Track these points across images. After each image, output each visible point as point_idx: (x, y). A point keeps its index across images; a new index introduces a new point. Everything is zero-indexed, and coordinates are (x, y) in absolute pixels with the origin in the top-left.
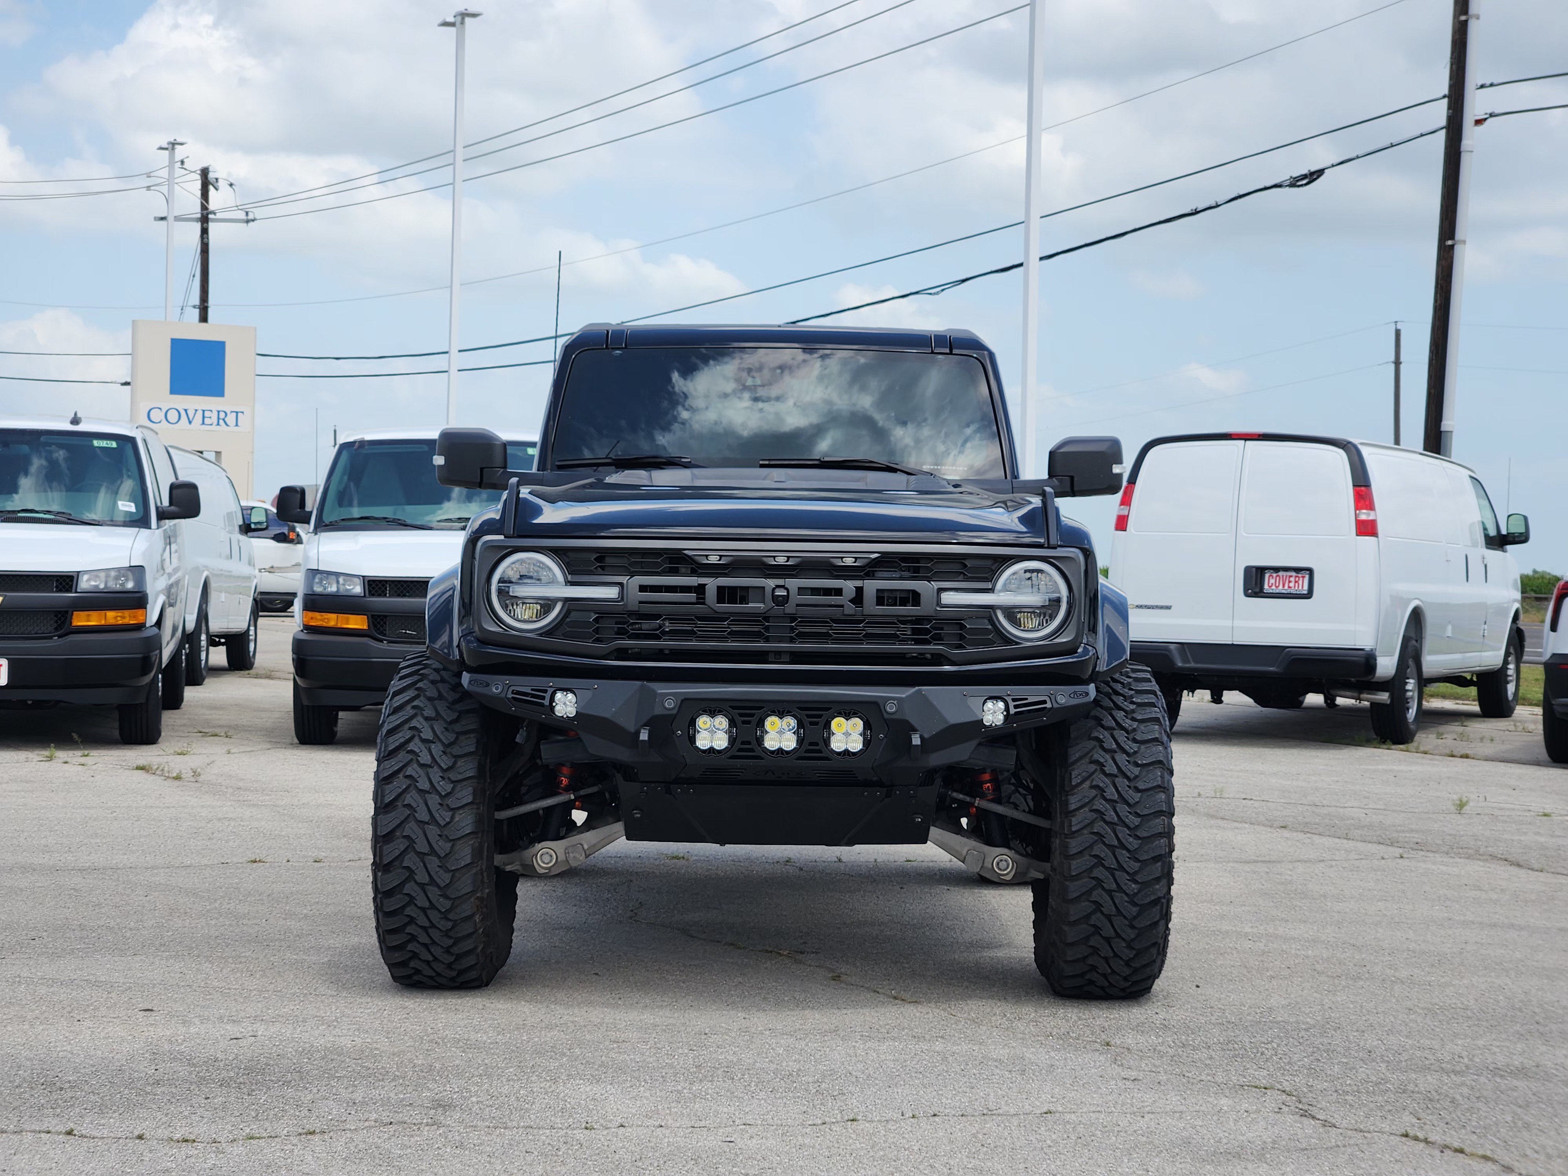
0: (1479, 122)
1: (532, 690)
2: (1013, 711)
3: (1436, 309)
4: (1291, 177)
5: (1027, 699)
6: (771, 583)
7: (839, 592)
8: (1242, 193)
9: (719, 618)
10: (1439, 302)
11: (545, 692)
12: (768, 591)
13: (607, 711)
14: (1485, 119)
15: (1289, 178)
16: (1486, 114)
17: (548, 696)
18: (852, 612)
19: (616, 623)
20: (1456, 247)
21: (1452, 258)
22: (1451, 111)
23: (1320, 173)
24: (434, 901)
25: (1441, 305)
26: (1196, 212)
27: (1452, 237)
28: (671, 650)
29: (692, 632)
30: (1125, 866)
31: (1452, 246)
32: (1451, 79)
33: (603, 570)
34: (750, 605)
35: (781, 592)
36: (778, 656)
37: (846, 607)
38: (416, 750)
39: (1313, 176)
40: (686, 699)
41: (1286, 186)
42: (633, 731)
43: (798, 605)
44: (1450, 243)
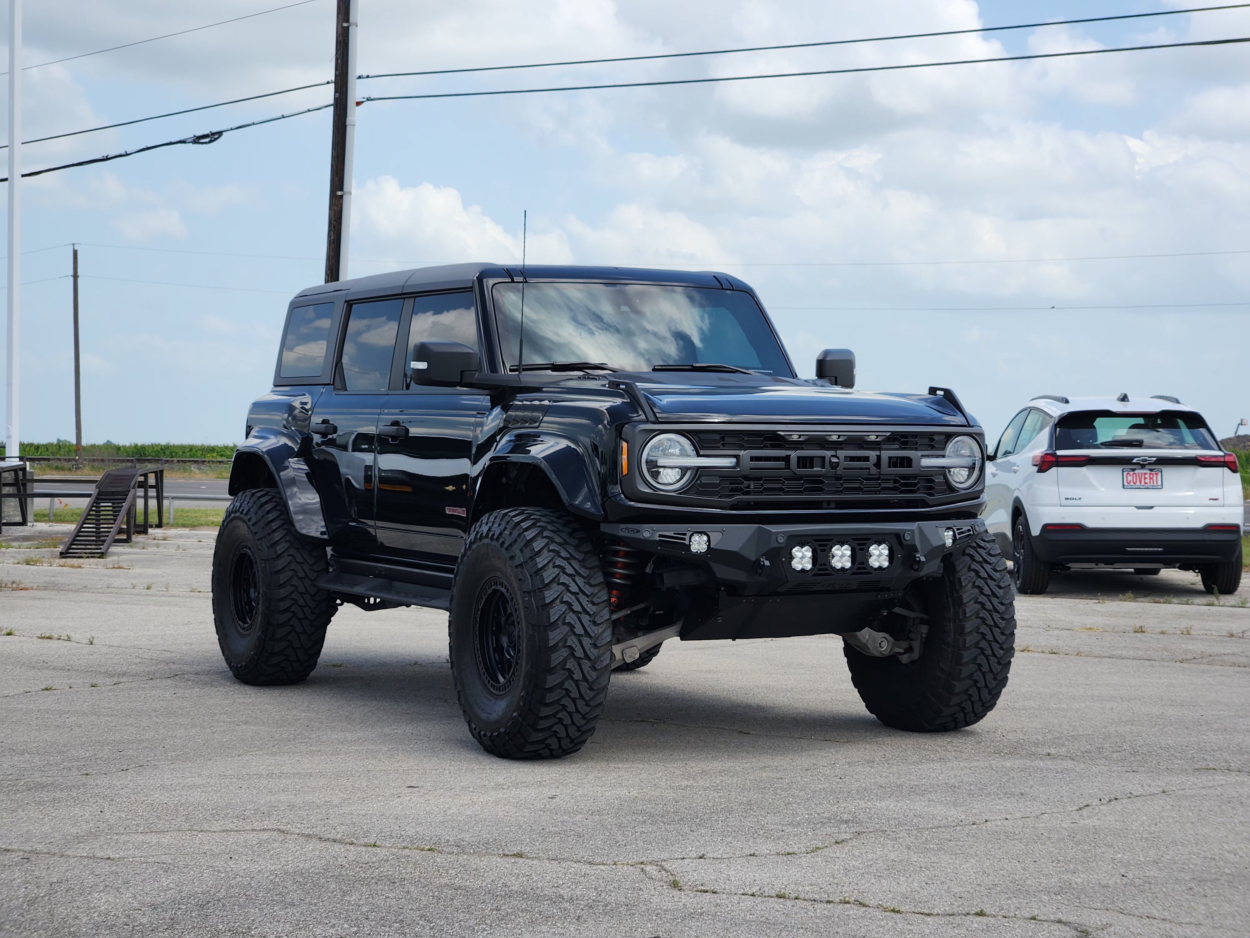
0: (358, 104)
1: (674, 534)
2: (958, 537)
3: (330, 243)
4: (195, 136)
5: (962, 529)
6: (828, 453)
7: (866, 459)
8: (149, 146)
9: (799, 478)
10: (332, 237)
11: (685, 534)
12: (827, 459)
13: (734, 546)
14: (363, 102)
15: (193, 136)
16: (364, 98)
17: (687, 537)
18: (875, 472)
19: (730, 484)
20: (344, 197)
21: (342, 205)
22: (337, 94)
23: (220, 133)
24: (583, 692)
25: (334, 240)
26: (107, 159)
27: (342, 189)
28: (754, 502)
29: (781, 489)
30: (998, 639)
31: (342, 196)
32: (336, 70)
33: (724, 446)
34: (815, 469)
35: (834, 460)
36: (828, 504)
37: (871, 470)
38: (566, 582)
39: (214, 136)
40: (791, 536)
41: (190, 142)
42: (754, 560)
43: (844, 469)
44: (339, 193)
